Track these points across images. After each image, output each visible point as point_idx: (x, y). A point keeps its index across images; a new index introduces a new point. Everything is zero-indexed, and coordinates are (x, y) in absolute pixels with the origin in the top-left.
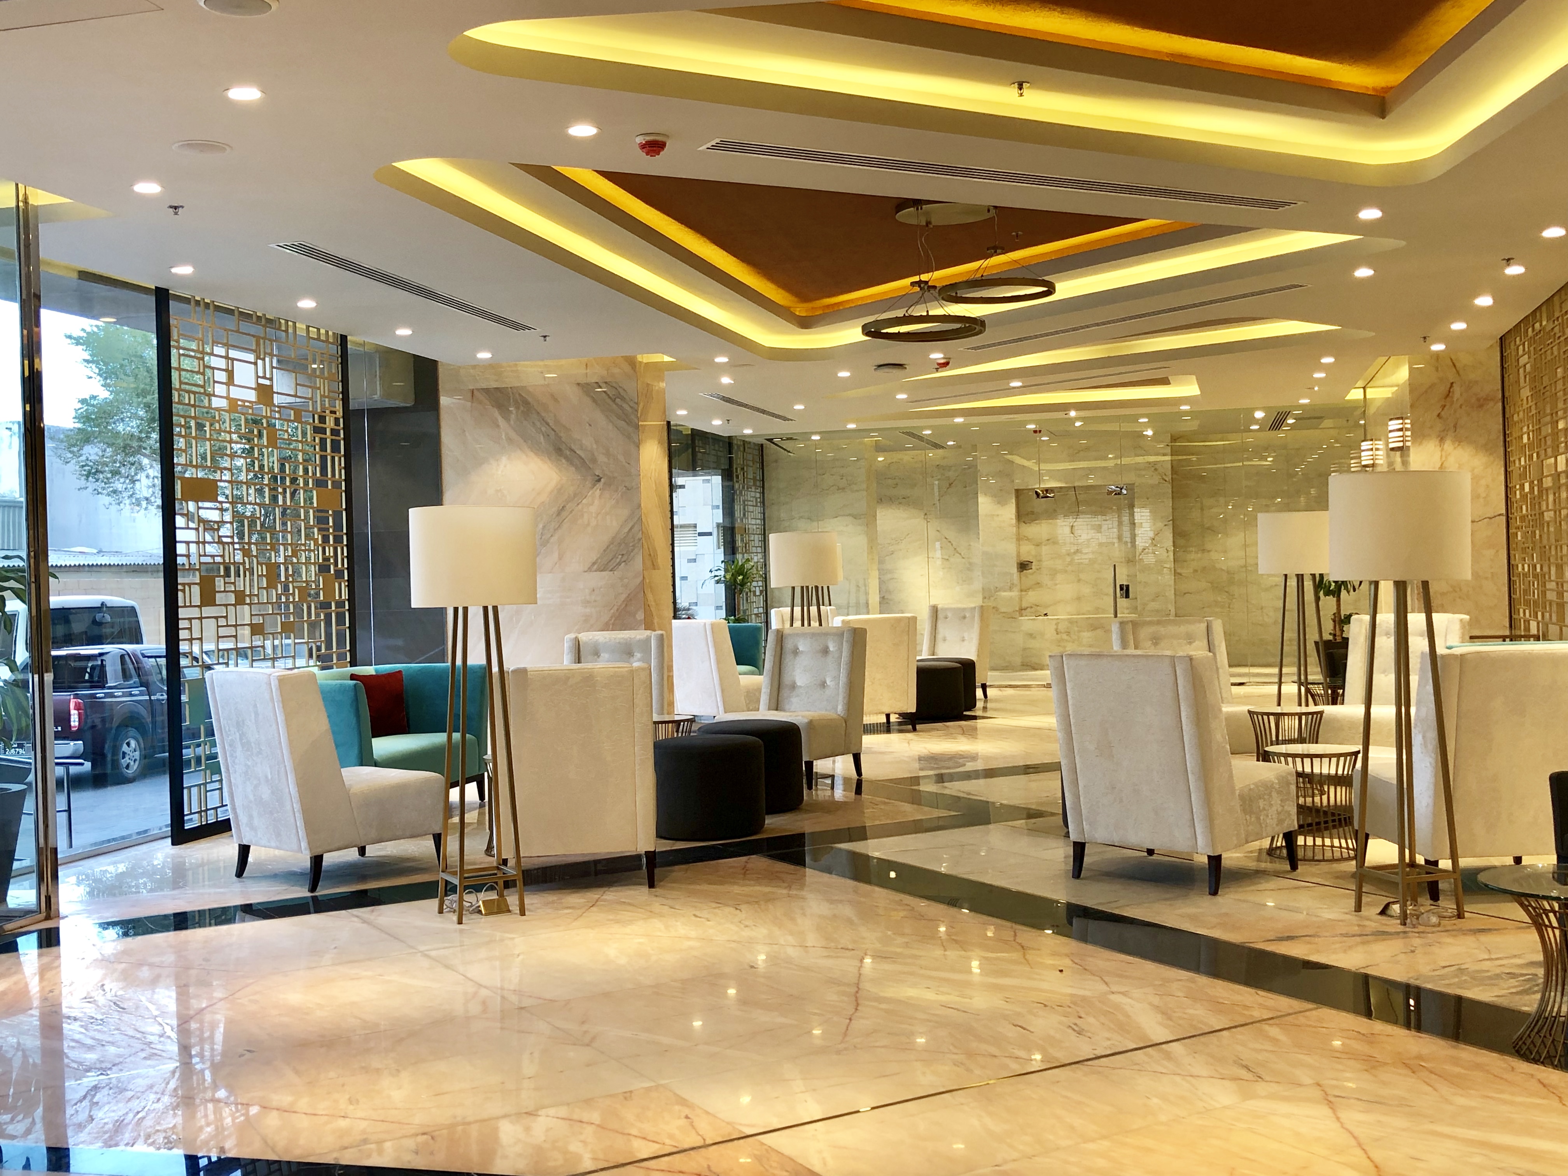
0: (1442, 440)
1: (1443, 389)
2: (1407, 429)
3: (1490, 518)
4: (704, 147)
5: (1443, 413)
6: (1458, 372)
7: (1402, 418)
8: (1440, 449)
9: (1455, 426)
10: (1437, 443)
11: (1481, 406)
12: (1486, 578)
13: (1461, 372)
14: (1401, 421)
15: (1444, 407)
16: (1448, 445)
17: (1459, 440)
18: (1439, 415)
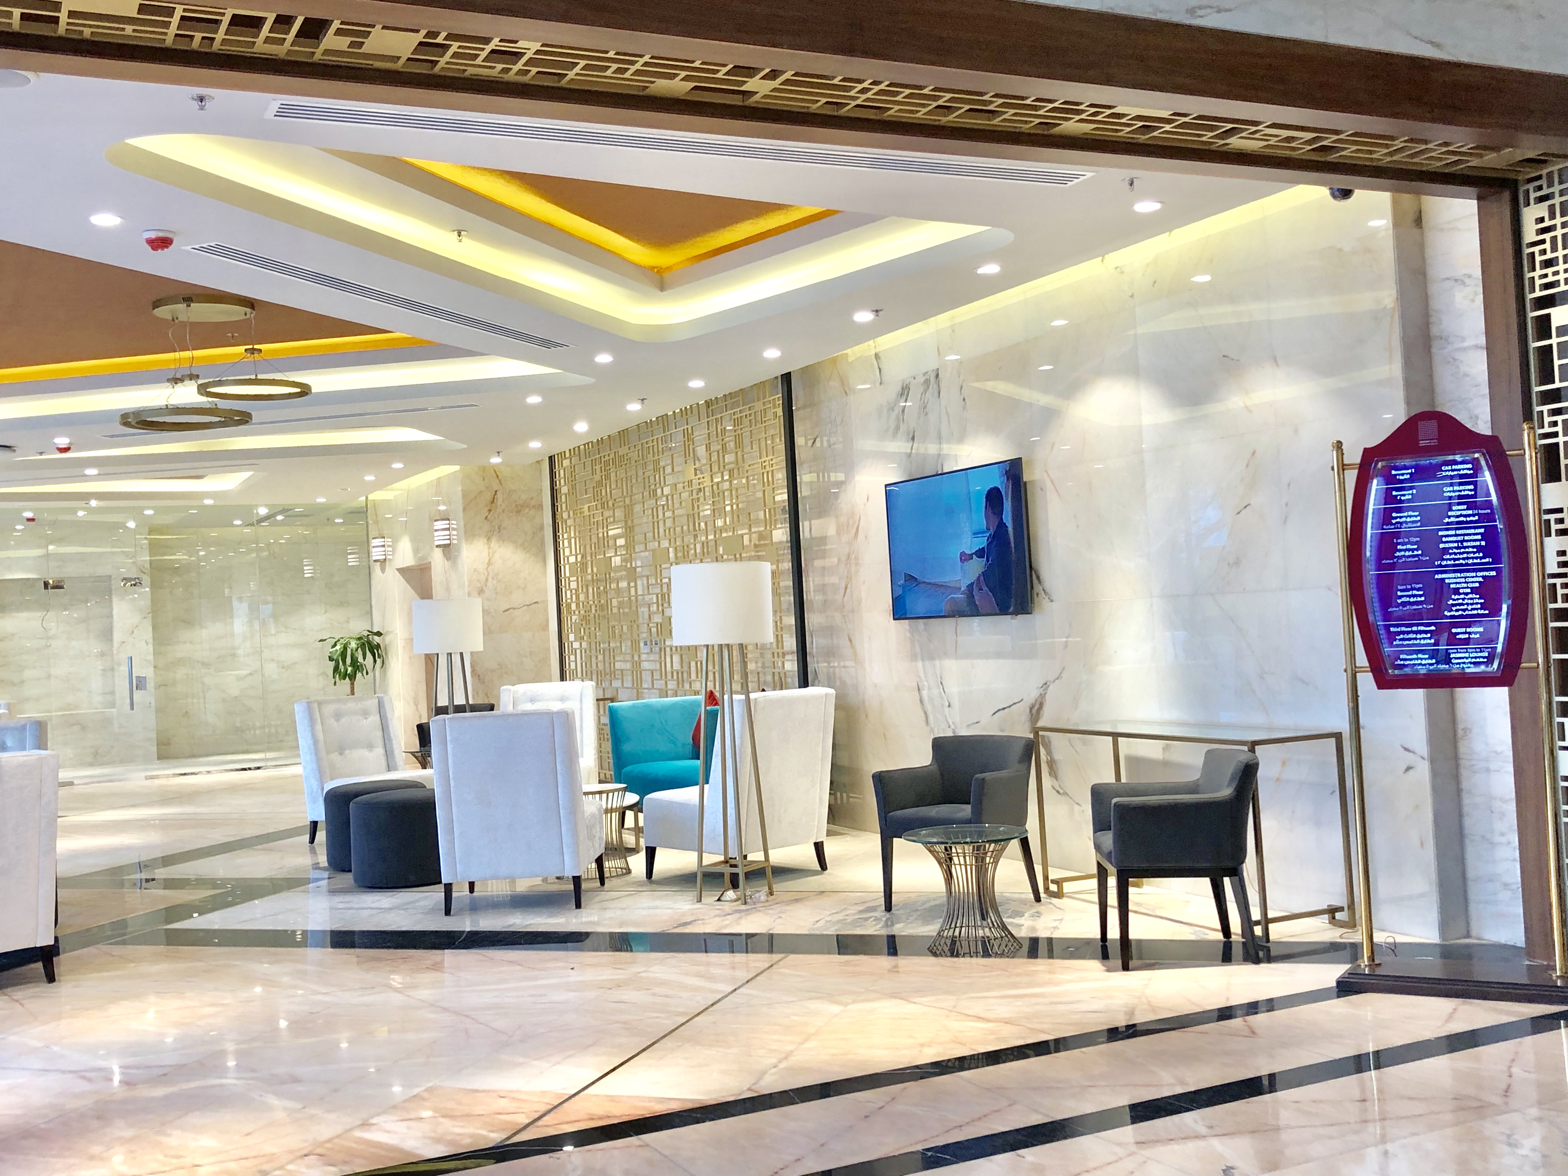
0: (489, 539)
1: (489, 496)
2: (454, 529)
3: (528, 605)
4: (189, 248)
5: (489, 517)
6: (500, 481)
7: (449, 520)
8: (486, 546)
9: (499, 527)
10: (486, 540)
11: (519, 512)
12: (526, 657)
13: (503, 482)
14: (448, 522)
15: (490, 511)
16: (494, 544)
17: (502, 539)
18: (486, 518)
